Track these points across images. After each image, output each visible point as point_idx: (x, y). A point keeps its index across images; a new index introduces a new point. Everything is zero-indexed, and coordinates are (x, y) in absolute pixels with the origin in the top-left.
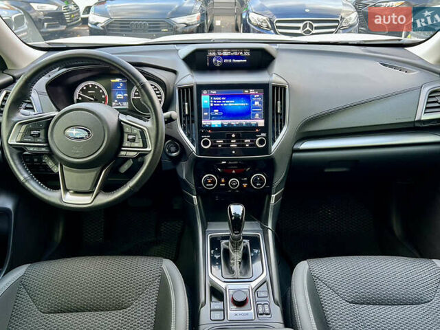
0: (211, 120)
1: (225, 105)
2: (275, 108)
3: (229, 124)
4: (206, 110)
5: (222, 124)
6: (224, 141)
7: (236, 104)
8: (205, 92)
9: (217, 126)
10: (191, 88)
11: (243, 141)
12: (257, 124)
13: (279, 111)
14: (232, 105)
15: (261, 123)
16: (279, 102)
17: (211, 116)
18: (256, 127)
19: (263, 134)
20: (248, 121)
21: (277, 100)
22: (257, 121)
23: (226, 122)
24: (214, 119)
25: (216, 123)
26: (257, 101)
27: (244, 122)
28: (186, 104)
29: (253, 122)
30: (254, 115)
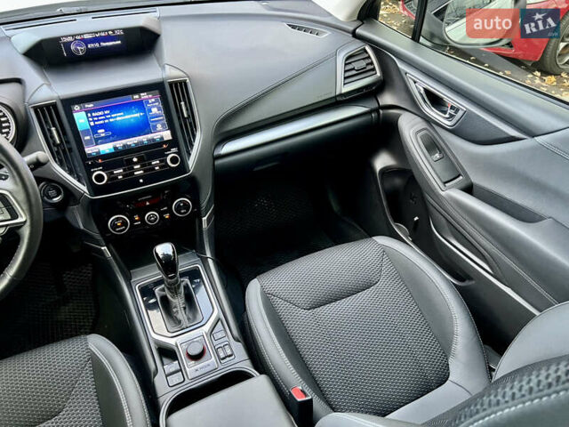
0: (97, 144)
1: (111, 120)
2: (179, 110)
3: (124, 146)
4: (86, 132)
5: (115, 148)
6: (124, 170)
7: (127, 117)
8: (77, 108)
9: (108, 151)
10: (54, 105)
11: (150, 164)
12: (162, 138)
13: (186, 116)
14: (121, 118)
15: (167, 135)
16: (183, 103)
17: (96, 140)
18: (162, 142)
19: (174, 150)
20: (150, 136)
21: (180, 101)
22: (161, 133)
23: (120, 144)
24: (102, 143)
25: (106, 148)
26: (154, 107)
27: (144, 138)
28: (53, 129)
29: (156, 136)
30: (155, 127)
